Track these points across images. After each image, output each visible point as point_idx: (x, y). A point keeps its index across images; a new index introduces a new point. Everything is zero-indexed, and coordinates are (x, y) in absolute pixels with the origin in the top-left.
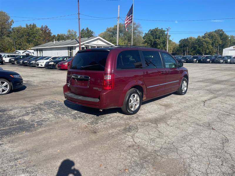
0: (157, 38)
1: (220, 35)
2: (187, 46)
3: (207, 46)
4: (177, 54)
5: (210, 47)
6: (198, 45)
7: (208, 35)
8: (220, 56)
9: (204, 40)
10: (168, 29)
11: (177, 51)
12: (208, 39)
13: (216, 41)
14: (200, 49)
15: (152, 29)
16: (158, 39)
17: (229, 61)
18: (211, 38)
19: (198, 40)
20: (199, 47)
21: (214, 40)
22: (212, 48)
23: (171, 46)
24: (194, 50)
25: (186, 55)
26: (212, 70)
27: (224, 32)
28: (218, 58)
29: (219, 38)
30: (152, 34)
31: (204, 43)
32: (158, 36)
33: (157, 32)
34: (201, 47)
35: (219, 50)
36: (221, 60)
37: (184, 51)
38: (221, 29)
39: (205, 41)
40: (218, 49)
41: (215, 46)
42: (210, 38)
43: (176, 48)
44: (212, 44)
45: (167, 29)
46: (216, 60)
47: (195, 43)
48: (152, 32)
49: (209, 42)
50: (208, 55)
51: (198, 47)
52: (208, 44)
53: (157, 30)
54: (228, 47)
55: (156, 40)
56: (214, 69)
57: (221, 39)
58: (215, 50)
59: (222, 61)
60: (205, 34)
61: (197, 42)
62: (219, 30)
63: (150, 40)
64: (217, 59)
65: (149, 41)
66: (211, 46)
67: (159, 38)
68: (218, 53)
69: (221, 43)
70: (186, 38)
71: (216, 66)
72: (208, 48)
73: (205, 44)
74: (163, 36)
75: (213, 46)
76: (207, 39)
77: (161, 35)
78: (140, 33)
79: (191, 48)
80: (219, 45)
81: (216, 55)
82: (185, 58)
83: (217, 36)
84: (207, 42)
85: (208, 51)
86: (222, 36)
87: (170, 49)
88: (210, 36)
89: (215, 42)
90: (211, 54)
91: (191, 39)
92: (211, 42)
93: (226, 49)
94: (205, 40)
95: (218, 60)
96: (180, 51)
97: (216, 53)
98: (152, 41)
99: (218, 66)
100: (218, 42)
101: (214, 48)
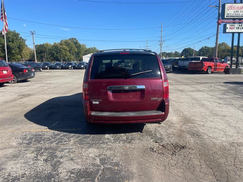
2: (44, 52)
5: (68, 53)
6: (55, 52)
7: (65, 42)
9: (61, 47)
10: (33, 32)
12: (66, 47)
14: (58, 56)
19: (55, 47)
20: (57, 54)
21: (70, 48)
22: (69, 55)
24: (51, 56)
25: (44, 61)
27: (77, 41)
29: (74, 46)
31: (62, 49)
32: (11, 39)
34: (59, 54)
35: (76, 57)
37: (42, 57)
38: (75, 38)
41: (72, 53)
42: (67, 45)
44: (70, 51)
45: (31, 32)
47: (52, 49)
51: (55, 53)
55: (9, 43)
57: (76, 47)
60: (61, 41)
61: (54, 48)
62: (73, 39)
66: (69, 53)
67: (13, 42)
68: (75, 60)
69: (76, 50)
70: (42, 44)
73: (63, 51)
74: (17, 40)
76: (64, 46)
77: (15, 38)
79: (49, 55)
80: (75, 52)
83: (72, 44)
84: (65, 50)
86: (76, 44)
87: (27, 55)
88: (67, 43)
89: (71, 49)
91: (47, 45)
92: (68, 49)
93: (85, 56)
100: (74, 50)
101: (71, 55)
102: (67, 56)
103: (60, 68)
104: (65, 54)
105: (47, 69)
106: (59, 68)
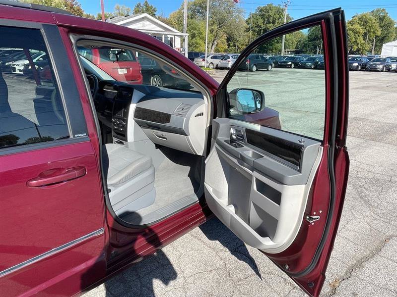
0: (270, 23)
1: (380, 19)
3: (356, 38)
4: (303, 52)
5: (361, 40)
7: (359, 19)
8: (377, 57)
9: (350, 27)
10: (287, 3)
11: (304, 46)
12: (358, 26)
13: (372, 30)
15: (262, 6)
16: (271, 25)
17: (395, 67)
18: (364, 25)
21: (368, 28)
22: (363, 42)
23: (293, 37)
25: (319, 54)
26: (363, 88)
27: (387, 14)
28: (374, 61)
29: (378, 25)
30: (262, 16)
31: (350, 32)
32: (272, 18)
33: (270, 11)
35: (375, 47)
36: (379, 64)
37: (315, 47)
38: (383, 8)
39: (353, 30)
40: (372, 45)
41: (369, 39)
42: (362, 24)
43: (302, 42)
44: (365, 35)
45: (285, 3)
46: (371, 65)
48: (261, 11)
49: (360, 32)
50: (356, 54)
52: (357, 35)
53: (270, 8)
54: (390, 41)
55: (268, 25)
56: (365, 84)
57: (381, 27)
58: (368, 46)
59: (381, 67)
60: (353, 17)
62: (378, 10)
63: (258, 26)
64: (371, 63)
65: (256, 27)
66: (362, 38)
68: (373, 52)
69: (379, 33)
71: (370, 77)
72: (356, 41)
73: (352, 34)
74: (280, 20)
75: (364, 39)
76: (356, 26)
77: (278, 16)
78: (240, 12)
80: (377, 36)
81: (369, 55)
82: (314, 59)
83: (374, 21)
84: (356, 32)
85: (355, 47)
86: (383, 21)
87: (292, 43)
88: (363, 20)
89: (369, 31)
90: (360, 52)
92: (362, 31)
93: (388, 44)
94: (352, 27)
95: (374, 64)
96: (309, 47)
97: (369, 51)
98: (261, 27)
99: (374, 77)
100: (374, 32)
101: (367, 43)
102: (357, 45)
103: (313, 67)
104: (354, 40)
105: (291, 67)
106: (311, 66)
